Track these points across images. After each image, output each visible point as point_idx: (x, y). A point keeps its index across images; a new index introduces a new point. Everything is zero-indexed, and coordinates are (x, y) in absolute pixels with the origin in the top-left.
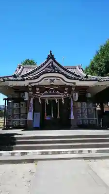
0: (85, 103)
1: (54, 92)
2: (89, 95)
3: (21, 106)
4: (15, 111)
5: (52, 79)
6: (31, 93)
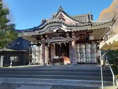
5: (54, 27)
6: (43, 39)
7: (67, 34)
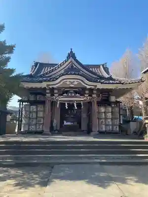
1: (73, 95)
2: (113, 99)
3: (38, 109)
4: (31, 115)
5: (72, 81)
6: (48, 95)
7: (87, 92)
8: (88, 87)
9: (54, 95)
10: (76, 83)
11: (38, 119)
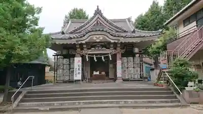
0: (132, 58)
1: (100, 48)
2: (136, 50)
4: (65, 66)
5: (98, 36)
7: (112, 46)
8: (112, 41)
9: (83, 50)
10: (101, 38)
11: (71, 70)
